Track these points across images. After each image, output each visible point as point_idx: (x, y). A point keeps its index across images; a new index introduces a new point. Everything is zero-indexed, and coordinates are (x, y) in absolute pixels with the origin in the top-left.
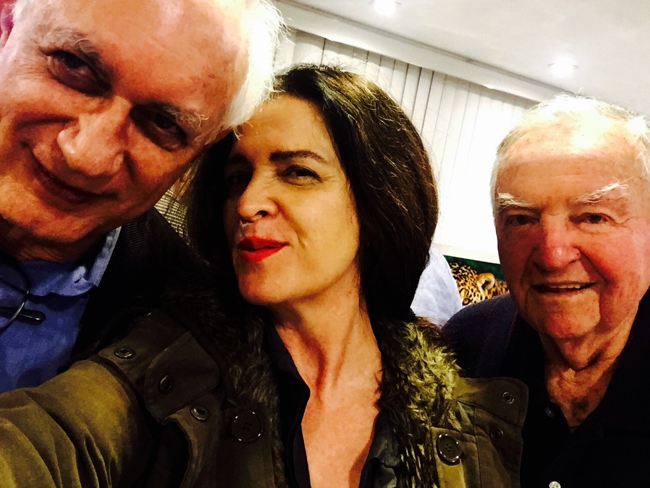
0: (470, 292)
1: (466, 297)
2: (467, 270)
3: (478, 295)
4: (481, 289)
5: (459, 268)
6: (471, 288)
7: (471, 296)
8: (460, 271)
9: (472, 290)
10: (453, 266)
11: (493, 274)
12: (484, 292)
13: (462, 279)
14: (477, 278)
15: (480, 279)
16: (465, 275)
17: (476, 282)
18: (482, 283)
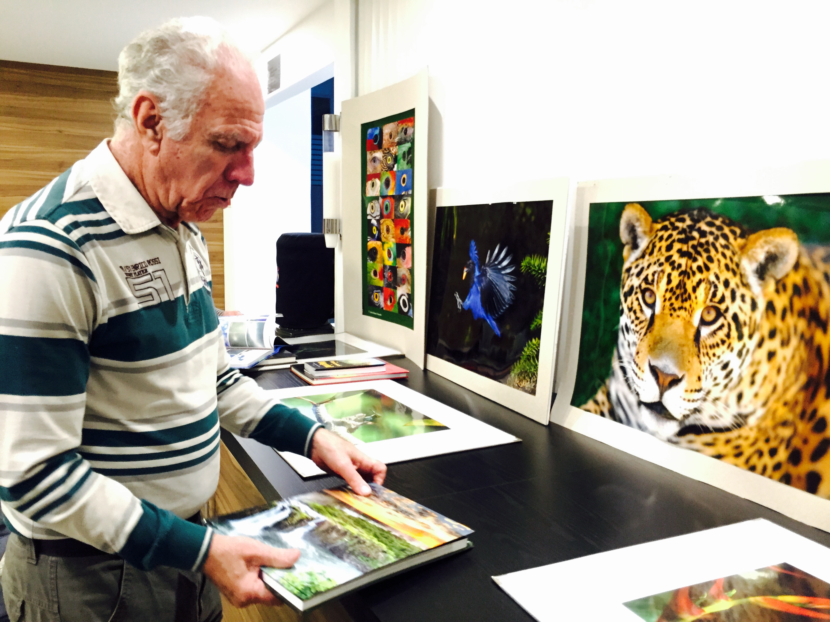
11: (795, 231)
12: (764, 288)
13: (699, 254)
14: (743, 248)
15: (752, 248)
16: (707, 242)
17: (740, 260)
18: (756, 261)
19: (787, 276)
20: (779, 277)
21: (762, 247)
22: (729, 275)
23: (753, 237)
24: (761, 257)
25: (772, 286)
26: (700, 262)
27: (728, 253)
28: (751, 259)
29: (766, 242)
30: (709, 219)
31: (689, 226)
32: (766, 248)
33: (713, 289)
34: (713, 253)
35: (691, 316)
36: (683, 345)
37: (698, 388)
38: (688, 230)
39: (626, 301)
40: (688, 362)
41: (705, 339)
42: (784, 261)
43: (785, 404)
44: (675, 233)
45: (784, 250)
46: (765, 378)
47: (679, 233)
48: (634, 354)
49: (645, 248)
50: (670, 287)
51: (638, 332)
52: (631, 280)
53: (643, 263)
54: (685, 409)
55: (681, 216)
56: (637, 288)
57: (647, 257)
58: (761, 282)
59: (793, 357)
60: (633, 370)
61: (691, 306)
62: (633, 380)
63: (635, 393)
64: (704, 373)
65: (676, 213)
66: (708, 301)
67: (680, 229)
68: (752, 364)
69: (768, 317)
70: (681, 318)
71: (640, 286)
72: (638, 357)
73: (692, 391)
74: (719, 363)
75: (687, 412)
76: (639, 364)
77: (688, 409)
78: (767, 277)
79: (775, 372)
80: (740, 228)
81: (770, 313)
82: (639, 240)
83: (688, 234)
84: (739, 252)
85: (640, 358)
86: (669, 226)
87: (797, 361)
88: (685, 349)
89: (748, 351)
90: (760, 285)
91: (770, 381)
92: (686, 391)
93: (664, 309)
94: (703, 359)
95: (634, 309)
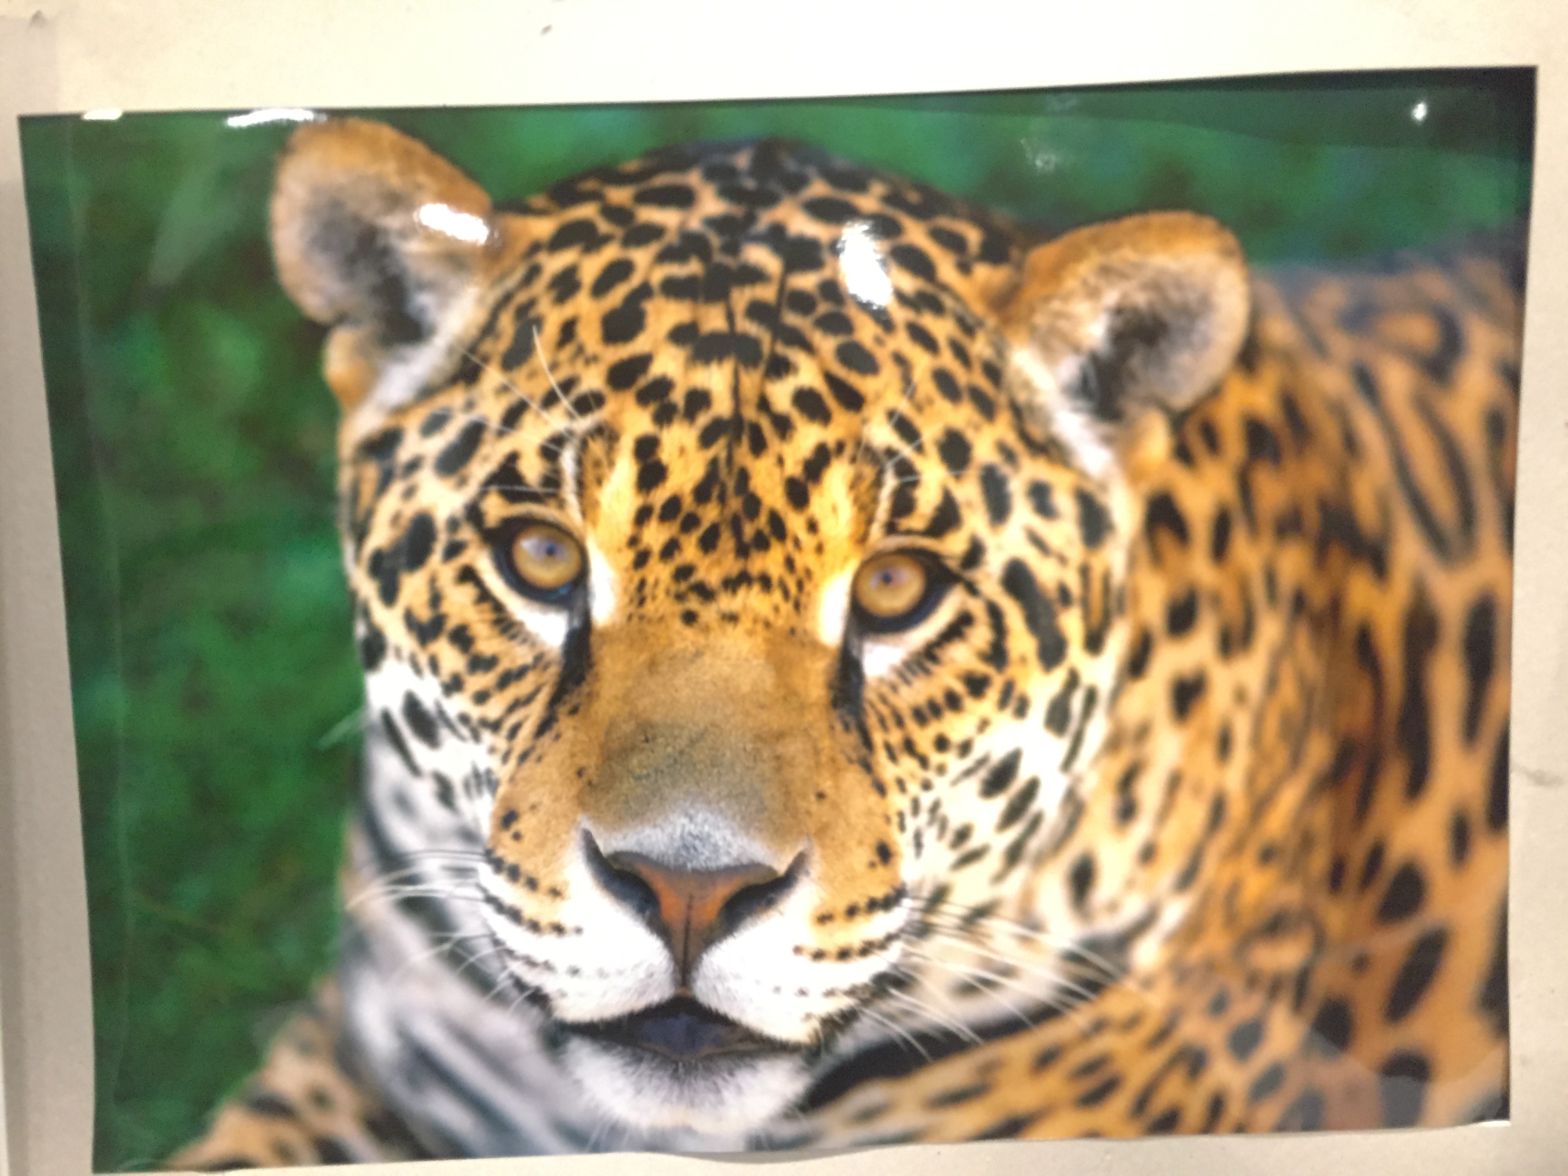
0: (933, 473)
3: (1041, 496)
4: (1070, 423)
6: (932, 434)
7: (946, 518)
9: (956, 451)
12: (1125, 448)
13: (797, 339)
14: (1004, 302)
15: (1047, 299)
16: (829, 289)
17: (1001, 351)
18: (1076, 349)
20: (1182, 399)
21: (1093, 293)
22: (960, 416)
23: (1044, 255)
24: (1095, 332)
25: (1155, 438)
26: (807, 374)
27: (942, 328)
28: (1051, 342)
29: (1105, 271)
30: (819, 189)
31: (717, 223)
32: (1111, 297)
33: (891, 482)
34: (866, 330)
35: (797, 606)
36: (780, 736)
37: (879, 892)
38: (715, 241)
39: (389, 595)
40: (813, 798)
41: (885, 690)
42: (1196, 338)
43: (1267, 855)
44: (642, 257)
45: (1192, 297)
46: (1175, 782)
48: (486, 828)
49: (474, 332)
50: (660, 496)
51: (495, 726)
52: (409, 493)
53: (470, 405)
54: (830, 993)
55: (662, 180)
56: (453, 524)
57: (493, 376)
58: (1106, 428)
59: (1272, 683)
60: (491, 900)
61: (790, 563)
62: (497, 942)
63: (518, 998)
64: (902, 827)
65: (632, 166)
66: (876, 531)
67: (671, 238)
68: (1113, 744)
69: (1157, 558)
70: (746, 623)
71: (474, 513)
72: (517, 837)
73: (852, 912)
74: (968, 773)
75: (845, 1003)
76: (528, 867)
77: (846, 985)
78: (1131, 408)
79: (1208, 752)
80: (979, 220)
81: (1166, 540)
82: (424, 300)
83: (719, 258)
84: (991, 321)
85: (529, 838)
86: (604, 227)
87: (1288, 692)
88: (793, 748)
89: (1091, 698)
90: (1108, 441)
91: (1197, 790)
92: (824, 919)
93: (642, 602)
94: (888, 771)
95: (452, 623)
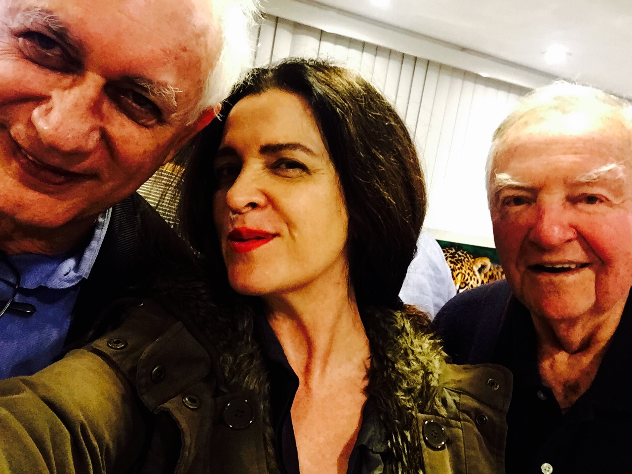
0: (467, 276)
1: (462, 281)
2: (464, 255)
3: (474, 279)
4: (477, 273)
5: (455, 253)
6: (467, 273)
7: (467, 280)
8: (457, 255)
9: (469, 274)
10: (449, 251)
11: (490, 258)
12: (481, 275)
13: (459, 263)
14: (474, 262)
15: (477, 263)
16: (461, 259)
17: (473, 266)
19: (487, 273)
20: (485, 273)
22: (469, 271)
23: (477, 259)
24: (480, 266)
25: (483, 276)
26: (459, 266)
27: (469, 264)
28: (477, 266)
29: (481, 261)
30: (462, 251)
32: (481, 263)
33: (464, 276)
34: (463, 263)
42: (487, 268)
45: (487, 264)
47: (450, 254)
55: (451, 248)
78: (481, 273)
80: (473, 255)
83: (454, 255)
84: (472, 264)
90: (479, 275)
